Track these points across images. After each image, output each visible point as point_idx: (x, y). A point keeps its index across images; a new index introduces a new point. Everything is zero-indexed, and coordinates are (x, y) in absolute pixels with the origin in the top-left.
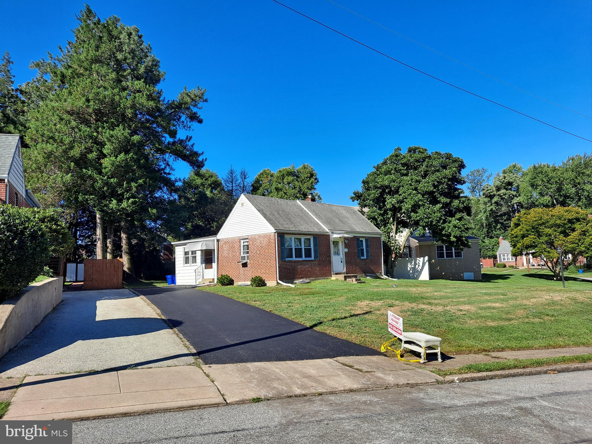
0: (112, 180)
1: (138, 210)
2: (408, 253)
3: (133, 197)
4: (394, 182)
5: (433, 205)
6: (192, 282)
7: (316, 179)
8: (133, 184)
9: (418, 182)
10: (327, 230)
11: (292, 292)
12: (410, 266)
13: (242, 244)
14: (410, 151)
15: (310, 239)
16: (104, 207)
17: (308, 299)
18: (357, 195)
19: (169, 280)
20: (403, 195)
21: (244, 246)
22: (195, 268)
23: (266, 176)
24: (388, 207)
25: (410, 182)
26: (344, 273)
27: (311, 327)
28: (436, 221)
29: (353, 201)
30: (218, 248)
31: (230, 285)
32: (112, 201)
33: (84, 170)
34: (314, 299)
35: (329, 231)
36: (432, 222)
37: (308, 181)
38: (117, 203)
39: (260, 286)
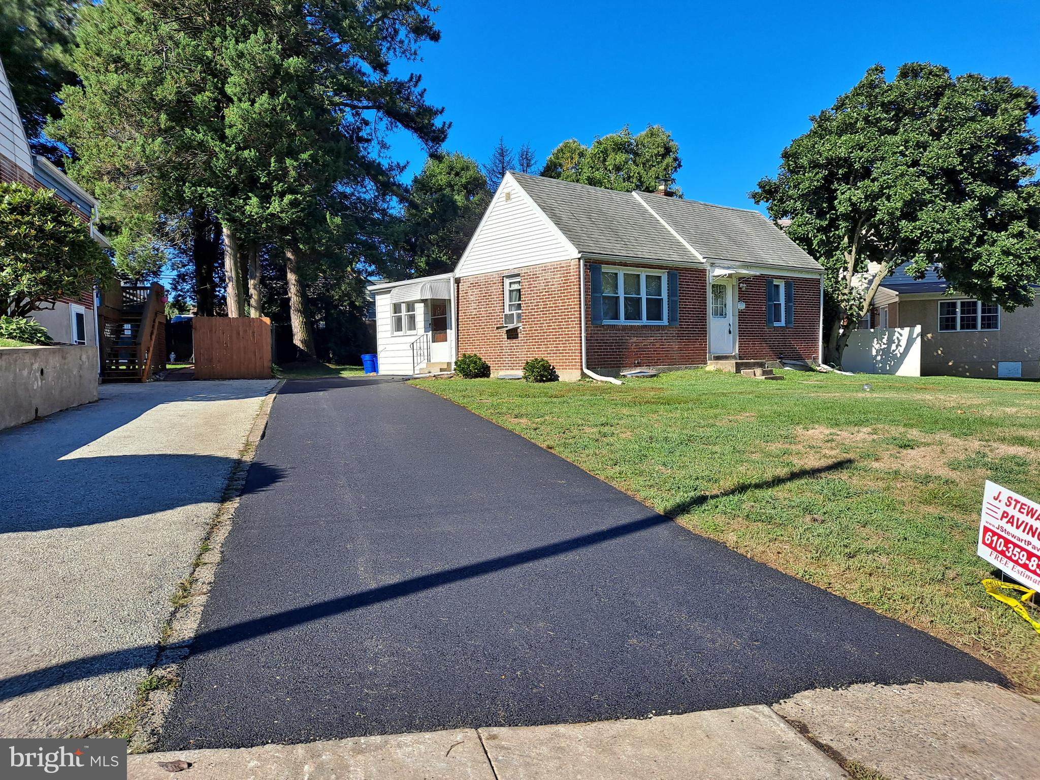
0: (246, 153)
1: (303, 220)
2: (869, 319)
3: (292, 191)
4: (862, 150)
5: (954, 202)
6: (406, 370)
7: (676, 159)
8: (288, 162)
9: (924, 146)
10: (700, 258)
11: (617, 396)
12: (877, 346)
13: (507, 288)
14: (904, 75)
15: (659, 278)
16: (235, 211)
17: (655, 416)
18: (767, 188)
19: (368, 364)
20: (881, 180)
21: (511, 291)
22: (413, 339)
23: (568, 155)
24: (841, 209)
25: (902, 148)
26: (734, 357)
27: (669, 516)
28: (963, 238)
29: (757, 202)
30: (458, 297)
31: (481, 377)
32: (250, 198)
33: (188, 131)
34: (670, 415)
35: (704, 260)
36: (951, 241)
37: (658, 163)
38: (261, 203)
39: (544, 381)
